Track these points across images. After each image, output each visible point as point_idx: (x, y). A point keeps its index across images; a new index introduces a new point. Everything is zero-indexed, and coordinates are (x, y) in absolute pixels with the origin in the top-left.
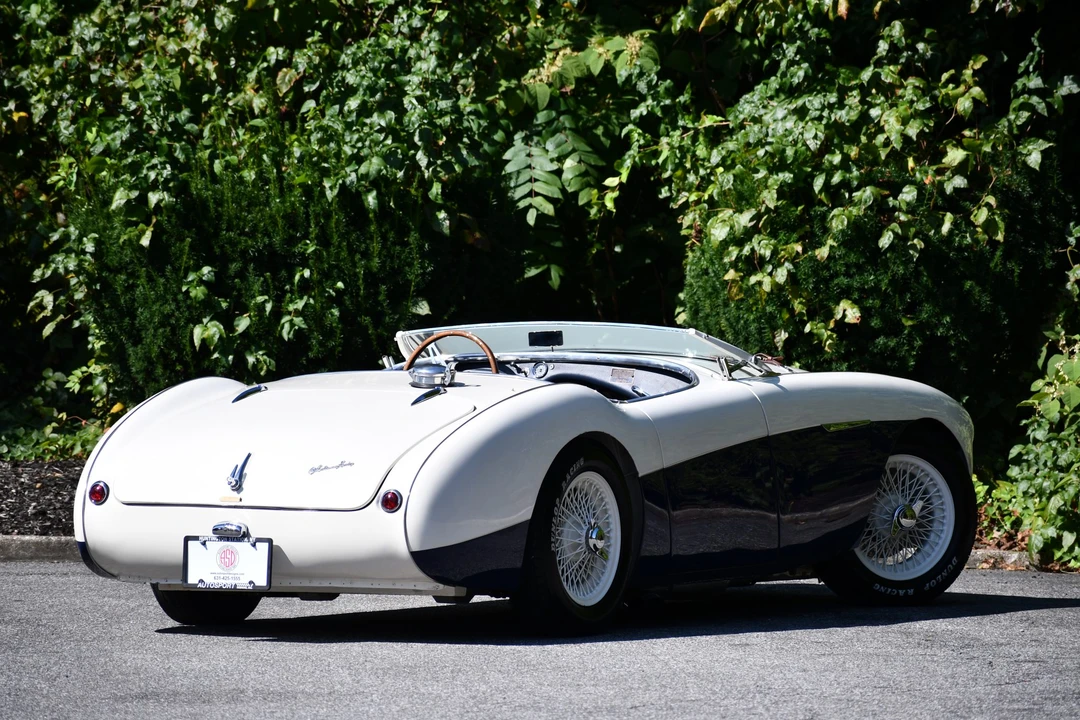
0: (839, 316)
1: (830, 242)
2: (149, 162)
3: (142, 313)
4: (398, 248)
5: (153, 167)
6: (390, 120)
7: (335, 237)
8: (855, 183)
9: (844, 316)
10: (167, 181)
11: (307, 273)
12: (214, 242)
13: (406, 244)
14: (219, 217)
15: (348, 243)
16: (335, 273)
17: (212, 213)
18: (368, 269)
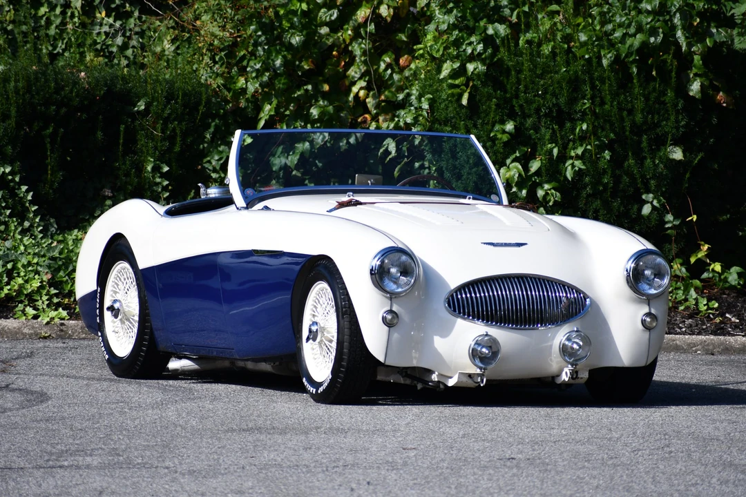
2: (468, 39)
4: (657, 106)
5: (470, 44)
6: (655, 6)
7: (609, 97)
10: (480, 54)
11: (584, 127)
12: (514, 102)
13: (664, 103)
14: (519, 82)
15: (618, 103)
16: (608, 126)
17: (513, 79)
18: (634, 123)
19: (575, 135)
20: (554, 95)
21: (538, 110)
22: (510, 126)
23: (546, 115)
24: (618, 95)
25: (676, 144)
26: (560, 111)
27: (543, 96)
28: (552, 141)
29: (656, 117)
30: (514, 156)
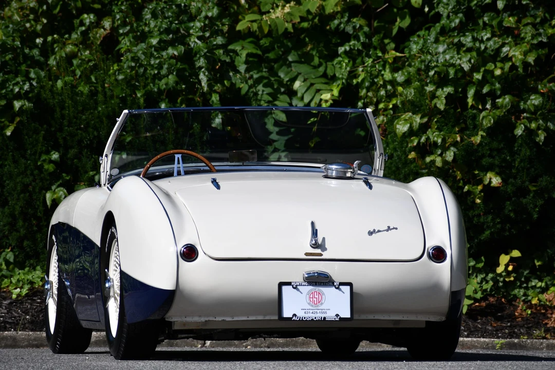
0: (486, 182)
1: (481, 133)
2: (14, 80)
3: (8, 185)
5: (17, 84)
6: (181, 51)
8: (499, 93)
9: (490, 182)
10: (26, 93)
12: (59, 134)
14: (63, 117)
17: (57, 115)
20: (95, 128)
21: (80, 142)
22: (55, 156)
23: (87, 146)
27: (85, 130)
28: (93, 169)
30: (59, 183)
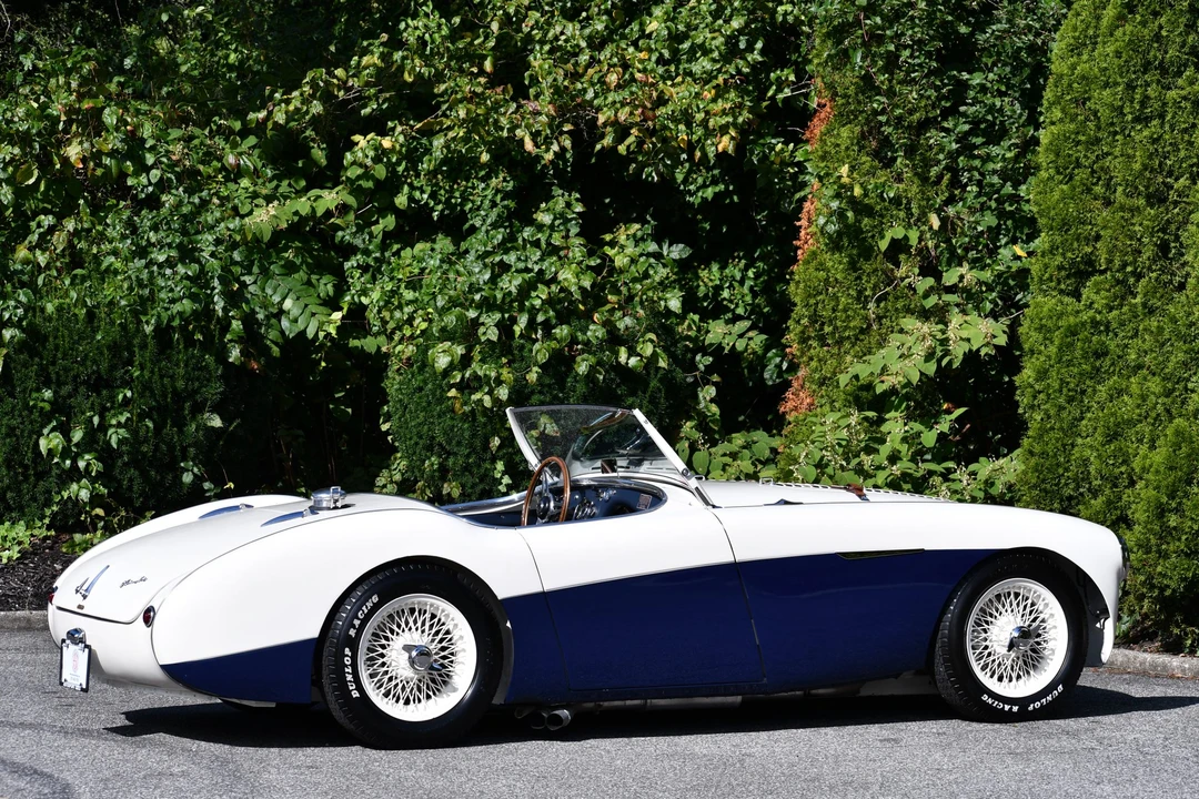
1: (535, 369)
5: (6, 308)
8: (554, 321)
10: (19, 320)
11: (129, 393)
12: (51, 368)
13: (206, 368)
14: (57, 348)
15: (159, 368)
16: (147, 394)
17: (50, 345)
18: (175, 389)
19: (113, 402)
20: (94, 362)
21: (76, 377)
22: (48, 394)
23: (84, 382)
24: (159, 361)
25: (213, 410)
26: (99, 377)
27: (82, 363)
28: (92, 409)
29: (197, 384)
30: (51, 426)
